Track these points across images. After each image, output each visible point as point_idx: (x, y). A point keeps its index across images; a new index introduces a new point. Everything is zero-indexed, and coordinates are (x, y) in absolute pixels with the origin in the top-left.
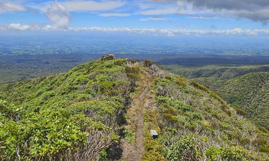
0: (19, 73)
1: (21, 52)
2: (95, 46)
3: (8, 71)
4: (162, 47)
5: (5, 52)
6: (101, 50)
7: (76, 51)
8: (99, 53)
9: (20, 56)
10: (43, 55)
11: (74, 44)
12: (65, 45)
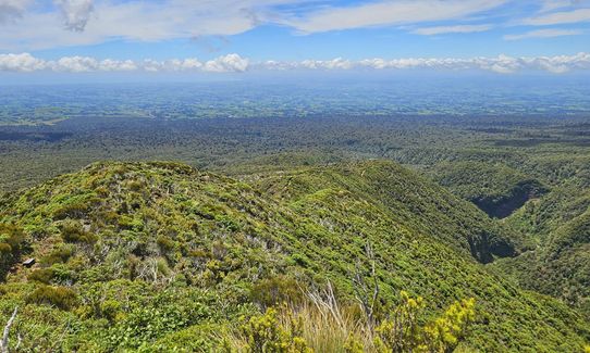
0: (197, 153)
1: (212, 114)
2: (361, 100)
3: (178, 148)
4: (523, 99)
5: (184, 113)
6: (374, 107)
7: (320, 111)
8: (369, 113)
9: (209, 120)
10: (252, 119)
11: (317, 96)
12: (297, 99)
